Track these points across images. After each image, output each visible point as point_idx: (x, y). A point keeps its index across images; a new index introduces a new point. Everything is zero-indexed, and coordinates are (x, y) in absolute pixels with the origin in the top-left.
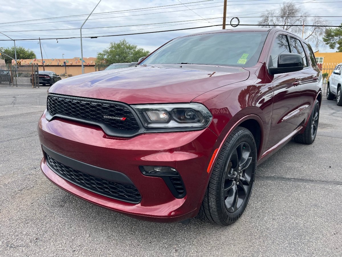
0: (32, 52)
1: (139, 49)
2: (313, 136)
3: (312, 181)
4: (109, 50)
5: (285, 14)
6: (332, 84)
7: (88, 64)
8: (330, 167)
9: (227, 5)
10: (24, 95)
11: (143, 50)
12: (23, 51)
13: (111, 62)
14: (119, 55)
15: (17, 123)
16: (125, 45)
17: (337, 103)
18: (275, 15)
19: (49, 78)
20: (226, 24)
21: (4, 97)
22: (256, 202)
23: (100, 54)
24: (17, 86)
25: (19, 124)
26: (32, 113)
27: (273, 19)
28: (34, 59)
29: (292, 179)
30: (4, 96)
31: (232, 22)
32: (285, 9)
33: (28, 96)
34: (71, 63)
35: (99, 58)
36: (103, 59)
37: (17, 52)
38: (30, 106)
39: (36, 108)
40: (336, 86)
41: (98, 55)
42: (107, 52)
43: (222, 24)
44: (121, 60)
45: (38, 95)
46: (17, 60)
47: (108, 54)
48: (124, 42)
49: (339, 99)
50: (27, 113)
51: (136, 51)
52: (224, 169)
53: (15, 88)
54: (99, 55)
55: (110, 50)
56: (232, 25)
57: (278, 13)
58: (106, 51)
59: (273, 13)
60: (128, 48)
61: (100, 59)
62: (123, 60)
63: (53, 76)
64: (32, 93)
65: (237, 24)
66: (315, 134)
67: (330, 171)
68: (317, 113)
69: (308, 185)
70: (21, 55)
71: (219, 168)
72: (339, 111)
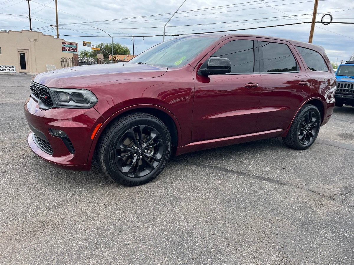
0: (127, 48)
8: (284, 168)
12: (120, 47)
20: (316, 21)
28: (128, 55)
37: (114, 48)
46: (113, 56)
52: (112, 140)
56: (323, 23)
65: (329, 22)
67: (279, 171)
68: (314, 120)
70: (118, 51)
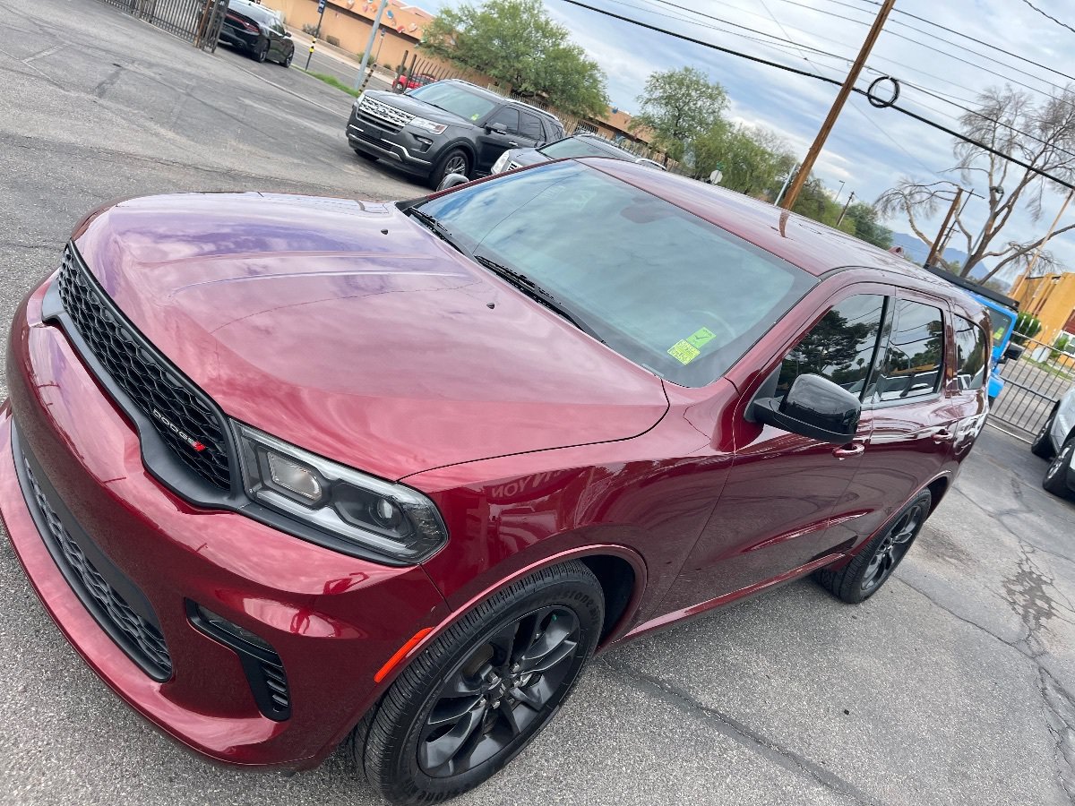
1: (571, 43)
2: (871, 583)
3: (758, 740)
4: (479, 11)
5: (1055, 121)
6: (1062, 413)
7: (401, 28)
8: (847, 712)
9: (883, 27)
10: (151, 65)
11: (581, 52)
13: (471, 50)
14: (504, 40)
15: (60, 183)
16: (532, 16)
17: (1046, 481)
18: (1026, 109)
19: (257, 34)
20: (856, 85)
21: (90, 51)
22: (551, 754)
23: (448, 12)
24: (150, 22)
25: (63, 191)
26: (128, 155)
27: (1015, 122)
29: (708, 710)
30: (89, 47)
31: (874, 87)
32: (1063, 103)
33: (158, 77)
34: (348, 4)
35: (438, 24)
36: (450, 32)
38: (142, 120)
39: (157, 135)
40: (1069, 424)
41: (442, 12)
42: (472, 16)
43: (843, 81)
44: (502, 57)
45: (193, 83)
47: (472, 20)
48: (537, 5)
49: (1055, 471)
50: (112, 153)
51: (561, 47)
52: (442, 676)
53: (142, 26)
54: (444, 16)
55: (483, 13)
56: (870, 97)
57: (1038, 105)
58: (469, 11)
59: (1024, 103)
60: (538, 27)
61: (441, 28)
62: (509, 62)
63: (271, 33)
64: (180, 67)
65: (887, 101)
66: (880, 581)
67: (836, 725)
68: (911, 526)
69: (736, 751)
71: (426, 668)
72: (1030, 511)
